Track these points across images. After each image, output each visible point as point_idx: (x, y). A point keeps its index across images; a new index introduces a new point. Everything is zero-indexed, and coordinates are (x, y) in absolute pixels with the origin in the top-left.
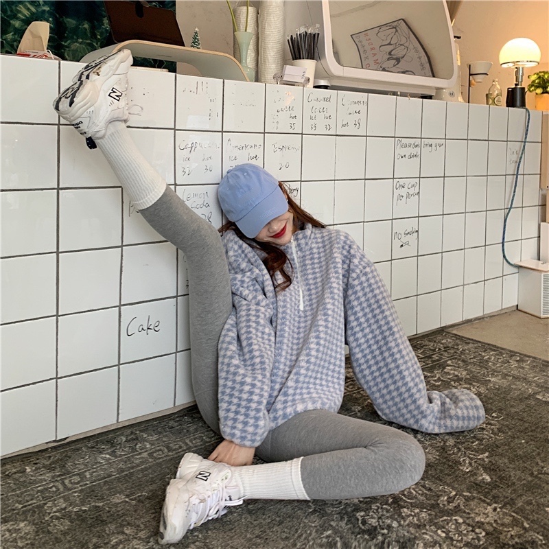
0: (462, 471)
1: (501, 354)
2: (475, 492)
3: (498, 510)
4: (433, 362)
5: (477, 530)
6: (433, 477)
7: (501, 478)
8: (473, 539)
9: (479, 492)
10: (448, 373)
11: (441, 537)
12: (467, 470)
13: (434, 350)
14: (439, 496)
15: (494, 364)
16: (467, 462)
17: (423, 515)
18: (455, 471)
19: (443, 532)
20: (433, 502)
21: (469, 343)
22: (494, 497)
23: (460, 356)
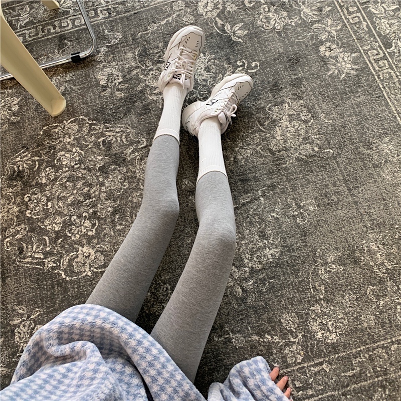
5: (27, 200)
8: (36, 194)
11: (52, 202)
14: (20, 239)
19: (47, 206)
20: (29, 234)
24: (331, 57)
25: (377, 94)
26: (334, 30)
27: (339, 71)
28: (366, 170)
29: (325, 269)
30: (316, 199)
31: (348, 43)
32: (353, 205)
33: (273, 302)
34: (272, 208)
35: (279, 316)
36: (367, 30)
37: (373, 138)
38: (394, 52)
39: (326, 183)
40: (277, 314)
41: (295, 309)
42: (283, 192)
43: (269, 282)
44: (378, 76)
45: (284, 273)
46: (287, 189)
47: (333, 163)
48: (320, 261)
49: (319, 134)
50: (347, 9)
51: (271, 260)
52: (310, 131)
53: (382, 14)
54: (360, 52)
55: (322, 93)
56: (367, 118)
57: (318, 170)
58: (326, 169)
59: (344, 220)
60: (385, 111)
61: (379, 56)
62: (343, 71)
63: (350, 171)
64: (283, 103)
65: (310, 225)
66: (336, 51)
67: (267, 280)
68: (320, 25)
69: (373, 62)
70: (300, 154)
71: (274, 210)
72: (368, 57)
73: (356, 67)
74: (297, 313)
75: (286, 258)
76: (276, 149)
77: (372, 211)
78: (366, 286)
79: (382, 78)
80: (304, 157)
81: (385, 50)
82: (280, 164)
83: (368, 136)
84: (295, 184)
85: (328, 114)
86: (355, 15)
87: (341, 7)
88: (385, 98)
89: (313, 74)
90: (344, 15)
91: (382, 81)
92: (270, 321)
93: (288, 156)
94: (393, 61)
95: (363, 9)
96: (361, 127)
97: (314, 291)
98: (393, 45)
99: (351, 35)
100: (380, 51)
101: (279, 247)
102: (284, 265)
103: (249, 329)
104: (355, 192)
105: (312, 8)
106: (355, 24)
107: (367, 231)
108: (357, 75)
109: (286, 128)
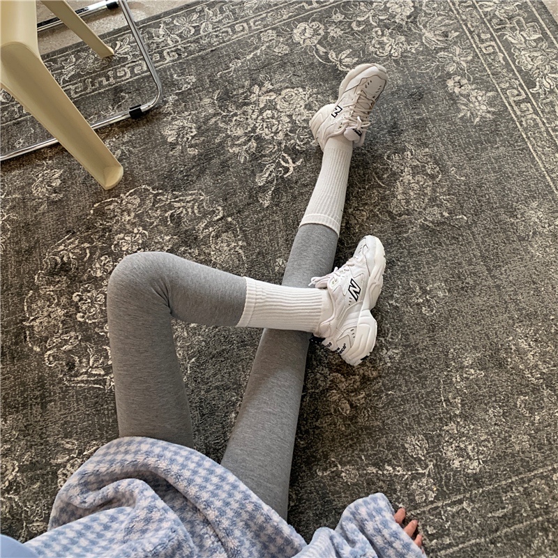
24: (462, 95)
25: (520, 146)
26: (463, 61)
27: (472, 113)
28: (510, 243)
29: (460, 376)
30: (446, 281)
31: (481, 79)
32: (494, 290)
33: (393, 421)
34: (390, 292)
35: (402, 439)
36: (504, 63)
37: (517, 203)
38: (539, 93)
39: (459, 261)
40: (399, 437)
41: (423, 430)
42: (403, 271)
43: (387, 395)
44: (521, 123)
45: (406, 382)
46: (409, 268)
47: (467, 233)
48: (454, 364)
49: (449, 194)
50: (479, 36)
51: (389, 365)
52: (438, 190)
53: (521, 44)
54: (497, 91)
55: (452, 141)
56: (509, 177)
57: (448, 243)
58: (459, 241)
59: (484, 310)
60: (531, 168)
61: (521, 98)
62: (477, 114)
63: (489, 245)
64: (404, 150)
65: (440, 316)
66: (468, 88)
67: (383, 392)
68: (446, 54)
69: (513, 104)
70: (426, 220)
71: (392, 296)
72: (507, 98)
73: (492, 109)
74: (425, 435)
75: (409, 361)
76: (397, 211)
77: (520, 297)
78: (516, 397)
79: (525, 126)
80: (431, 225)
81: (527, 91)
82: (400, 233)
83: (511, 200)
84: (418, 261)
85: (460, 168)
86: (488, 43)
87: (471, 32)
88: (530, 150)
89: (441, 115)
90: (475, 42)
91: (525, 129)
92: (390, 446)
93: (411, 222)
94: (538, 105)
95: (499, 37)
96: (502, 188)
97: (447, 405)
98: (537, 84)
99: (485, 69)
100: (521, 91)
101: (400, 347)
102: (406, 371)
103: (363, 458)
104: (497, 273)
105: (436, 33)
106: (489, 54)
107: (514, 324)
108: (494, 120)
109: (409, 183)
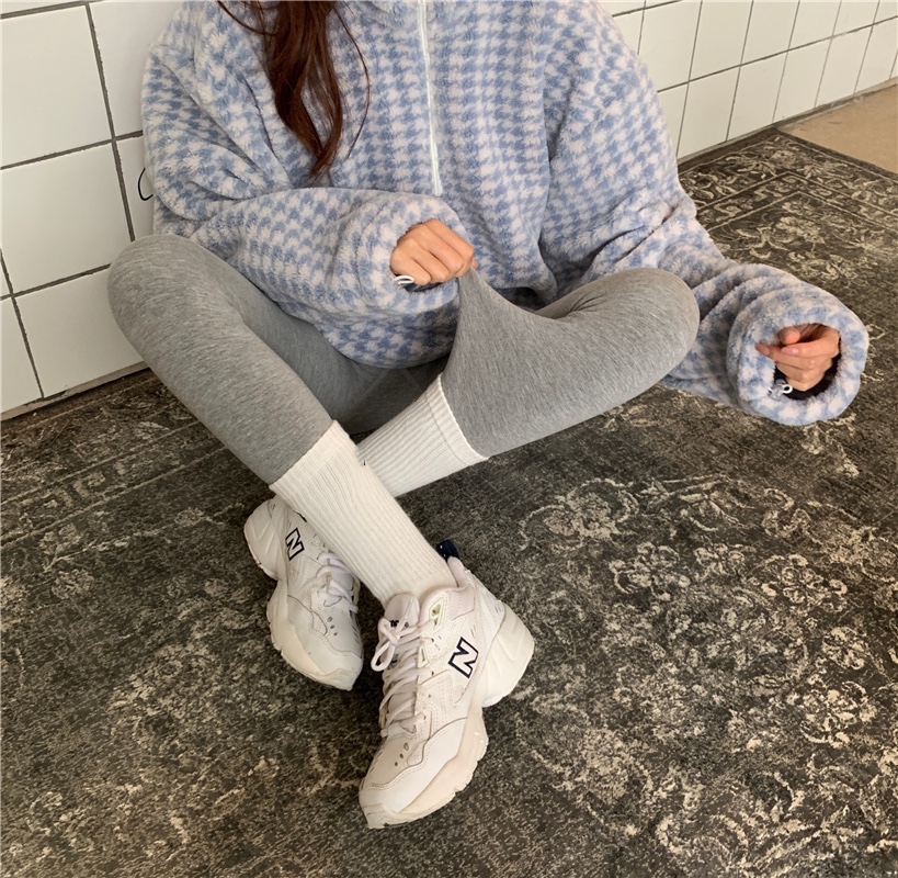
0: (806, 452)
1: (884, 186)
2: (830, 499)
3: (871, 538)
4: (756, 205)
5: (834, 583)
6: (751, 467)
7: (878, 469)
8: (825, 600)
9: (837, 500)
10: (783, 233)
11: (768, 597)
12: (816, 452)
13: (758, 178)
14: (762, 512)
15: (871, 211)
16: (816, 434)
17: (736, 557)
18: (792, 454)
19: (771, 586)
20: (753, 525)
21: (823, 160)
22: (864, 511)
23: (807, 192)
